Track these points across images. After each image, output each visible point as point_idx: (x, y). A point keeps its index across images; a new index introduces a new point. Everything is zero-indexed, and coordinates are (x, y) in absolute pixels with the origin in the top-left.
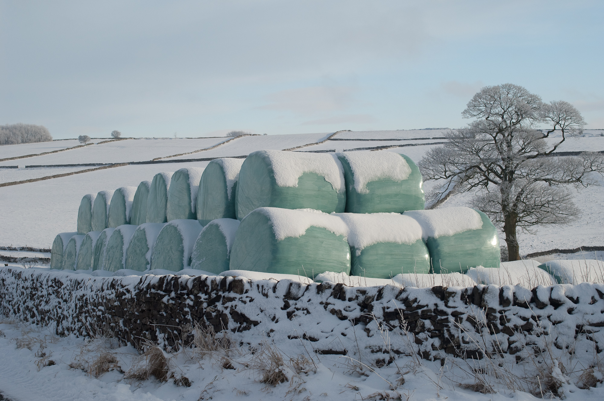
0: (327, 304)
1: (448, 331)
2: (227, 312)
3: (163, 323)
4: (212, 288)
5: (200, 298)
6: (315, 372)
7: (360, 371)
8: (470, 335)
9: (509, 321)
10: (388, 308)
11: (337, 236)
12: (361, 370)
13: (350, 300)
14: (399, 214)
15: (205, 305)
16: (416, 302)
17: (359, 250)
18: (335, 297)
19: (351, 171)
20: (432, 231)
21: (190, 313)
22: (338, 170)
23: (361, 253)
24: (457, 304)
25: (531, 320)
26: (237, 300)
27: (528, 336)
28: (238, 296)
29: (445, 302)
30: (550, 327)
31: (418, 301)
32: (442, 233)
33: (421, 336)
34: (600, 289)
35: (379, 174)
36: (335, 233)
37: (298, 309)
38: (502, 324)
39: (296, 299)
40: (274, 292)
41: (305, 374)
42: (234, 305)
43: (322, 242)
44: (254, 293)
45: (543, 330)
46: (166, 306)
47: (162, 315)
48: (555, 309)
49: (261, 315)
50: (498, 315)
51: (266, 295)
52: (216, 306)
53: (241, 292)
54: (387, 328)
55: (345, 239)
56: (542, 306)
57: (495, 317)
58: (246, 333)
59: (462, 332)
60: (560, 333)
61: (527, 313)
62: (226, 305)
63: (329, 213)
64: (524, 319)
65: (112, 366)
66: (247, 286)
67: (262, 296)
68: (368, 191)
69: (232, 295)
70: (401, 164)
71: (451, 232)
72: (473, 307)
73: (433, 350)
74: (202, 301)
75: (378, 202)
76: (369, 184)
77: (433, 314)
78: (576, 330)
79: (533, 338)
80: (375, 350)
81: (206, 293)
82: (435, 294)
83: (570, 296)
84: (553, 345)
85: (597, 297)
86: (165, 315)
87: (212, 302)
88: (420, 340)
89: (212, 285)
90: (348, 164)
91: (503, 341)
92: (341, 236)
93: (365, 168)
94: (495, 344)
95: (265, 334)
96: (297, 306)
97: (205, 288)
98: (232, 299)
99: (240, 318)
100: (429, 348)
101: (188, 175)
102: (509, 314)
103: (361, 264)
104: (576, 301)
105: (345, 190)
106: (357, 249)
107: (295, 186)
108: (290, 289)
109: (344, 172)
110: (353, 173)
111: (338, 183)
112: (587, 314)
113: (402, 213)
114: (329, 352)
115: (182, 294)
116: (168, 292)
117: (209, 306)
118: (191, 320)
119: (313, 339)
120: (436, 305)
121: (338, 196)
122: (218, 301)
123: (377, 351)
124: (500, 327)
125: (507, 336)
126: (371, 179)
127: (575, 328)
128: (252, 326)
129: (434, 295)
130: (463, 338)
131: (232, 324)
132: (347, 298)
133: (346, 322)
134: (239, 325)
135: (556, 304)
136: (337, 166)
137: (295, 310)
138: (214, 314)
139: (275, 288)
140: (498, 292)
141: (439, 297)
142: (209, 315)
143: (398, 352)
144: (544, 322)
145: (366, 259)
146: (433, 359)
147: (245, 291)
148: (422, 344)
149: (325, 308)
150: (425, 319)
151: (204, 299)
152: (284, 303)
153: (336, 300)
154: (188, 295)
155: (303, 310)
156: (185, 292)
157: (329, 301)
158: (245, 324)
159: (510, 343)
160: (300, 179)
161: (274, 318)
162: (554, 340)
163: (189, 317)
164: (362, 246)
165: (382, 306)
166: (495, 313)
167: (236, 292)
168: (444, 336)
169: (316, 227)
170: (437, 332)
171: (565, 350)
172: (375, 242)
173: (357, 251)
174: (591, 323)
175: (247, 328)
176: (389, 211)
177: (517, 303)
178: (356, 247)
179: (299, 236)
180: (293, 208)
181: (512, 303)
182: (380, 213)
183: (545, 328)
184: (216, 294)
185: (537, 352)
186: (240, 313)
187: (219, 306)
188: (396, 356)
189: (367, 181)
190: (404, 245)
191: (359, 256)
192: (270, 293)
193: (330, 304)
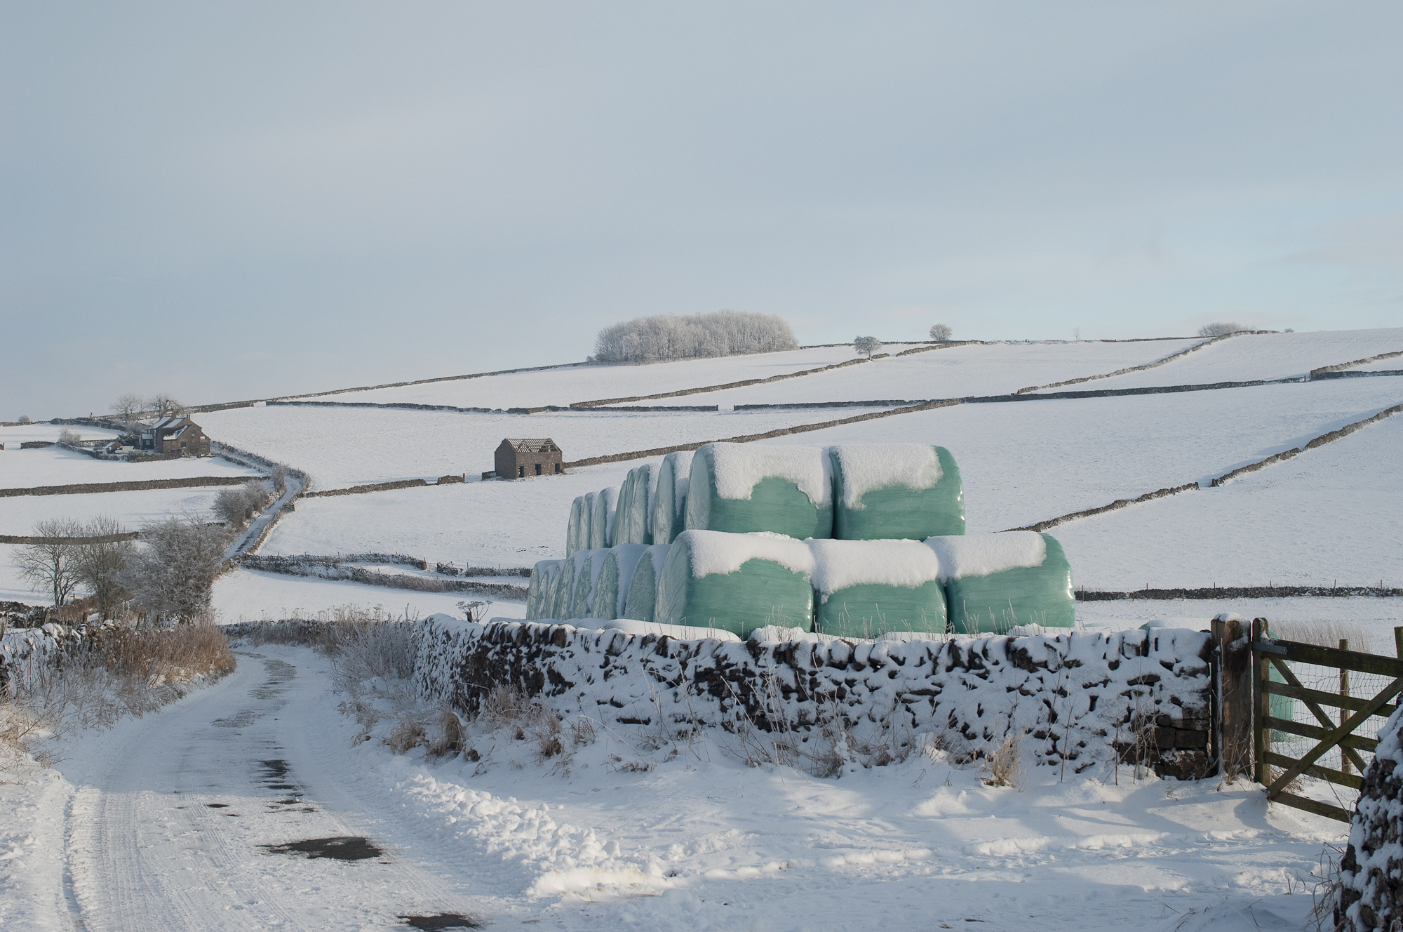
0: (648, 661)
1: (754, 695)
2: (544, 670)
3: (486, 686)
4: (535, 639)
5: (521, 652)
6: (594, 742)
7: (653, 744)
8: (777, 702)
9: (818, 685)
10: (700, 666)
11: (794, 573)
12: (655, 742)
13: (672, 657)
14: (918, 541)
15: (524, 661)
16: (726, 659)
17: (826, 594)
18: (657, 653)
19: (842, 475)
20: (953, 568)
21: (509, 672)
22: (822, 474)
23: (828, 599)
24: (768, 661)
25: (844, 685)
26: (557, 655)
27: (839, 704)
28: (558, 650)
29: (756, 660)
30: (865, 692)
31: (728, 658)
32: (969, 572)
33: (727, 702)
34: (930, 648)
35: (885, 481)
36: (791, 569)
37: (616, 668)
38: (812, 689)
39: (617, 655)
40: (597, 645)
41: (583, 744)
42: (552, 662)
43: (766, 583)
44: (576, 648)
45: (856, 697)
46: (491, 662)
47: (486, 675)
48: (874, 672)
49: (578, 674)
50: (808, 677)
51: (587, 649)
52: (534, 663)
53: (563, 646)
54: (696, 691)
55: (807, 579)
56: (859, 667)
57: (804, 680)
58: (559, 697)
59: (769, 697)
60: (875, 702)
61: (840, 675)
62: (544, 662)
63: (802, 539)
64: (837, 683)
65: (418, 740)
66: (570, 638)
67: (584, 649)
68: (863, 506)
69: (553, 648)
70: (927, 464)
71: (985, 571)
72: (783, 666)
73: (738, 720)
74: (522, 657)
75: (881, 523)
76: (867, 496)
77: (742, 675)
78: (895, 699)
79: (845, 706)
80: (679, 720)
81: (529, 646)
82: (748, 649)
83: (896, 656)
84: (867, 717)
85: (926, 658)
86: (488, 674)
87: (531, 657)
88: (725, 706)
89: (535, 635)
90: (839, 464)
91: (810, 710)
92: (801, 574)
93: (864, 470)
94: (802, 715)
95: (576, 699)
96: (616, 664)
97: (528, 640)
98: (551, 654)
99: (556, 678)
100: (734, 717)
101: (648, 475)
102: (820, 677)
103: (828, 616)
104: (901, 663)
105: (831, 504)
106: (823, 593)
107: (746, 498)
108: (612, 642)
109: (833, 477)
110: (844, 479)
111: (819, 492)
112: (909, 679)
113: (922, 540)
114: (633, 721)
115: (506, 647)
116: (495, 643)
117: (528, 662)
118: (510, 681)
119: (619, 705)
120: (745, 663)
121: (817, 514)
122: (538, 656)
123: (681, 721)
124: (809, 692)
125: (816, 704)
126: (871, 487)
127: (893, 695)
128: (567, 688)
129: (747, 651)
130: (768, 704)
131: (548, 686)
132: (669, 655)
133: (663, 684)
134: (554, 687)
135: (875, 664)
136: (822, 467)
137: (613, 668)
138: (531, 673)
139: (597, 642)
140: (811, 648)
141: (751, 654)
142: (526, 673)
143: (701, 722)
144: (859, 688)
145: (833, 608)
146: (737, 731)
147: (567, 643)
148: (726, 712)
149: (645, 666)
150: (733, 681)
151: (525, 654)
152: (604, 660)
153: (658, 656)
154: (512, 648)
155: (621, 668)
156: (510, 644)
157: (649, 658)
158: (560, 686)
159: (819, 713)
160: (757, 488)
161: (590, 678)
162: (868, 711)
163: (508, 677)
164: (831, 589)
165: (695, 664)
166: (805, 674)
167: (558, 645)
168: (749, 702)
169: (760, 560)
170: (743, 697)
171: (879, 723)
172: (852, 583)
173: (823, 596)
174: (912, 690)
175: (561, 692)
176: (900, 537)
177: (833, 665)
178: (822, 590)
179: (729, 573)
180: (743, 530)
181: (826, 662)
182: (882, 540)
183: (859, 695)
184: (537, 647)
185: (848, 724)
186: (556, 671)
187: (538, 661)
188: (699, 726)
189: (865, 491)
190: (902, 589)
191: (825, 604)
192: (592, 646)
193: (649, 661)
